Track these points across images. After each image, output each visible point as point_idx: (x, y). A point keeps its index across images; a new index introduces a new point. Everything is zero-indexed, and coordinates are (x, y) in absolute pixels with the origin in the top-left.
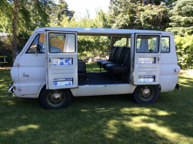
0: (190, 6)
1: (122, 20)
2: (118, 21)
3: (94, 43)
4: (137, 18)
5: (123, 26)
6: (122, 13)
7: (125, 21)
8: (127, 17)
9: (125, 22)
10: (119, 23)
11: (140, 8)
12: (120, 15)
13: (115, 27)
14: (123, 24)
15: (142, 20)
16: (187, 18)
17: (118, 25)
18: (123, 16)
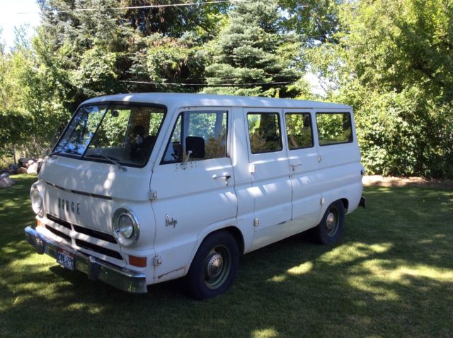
0: (249, 47)
1: (98, 63)
2: (88, 66)
3: (31, 120)
4: (136, 63)
5: (103, 78)
6: (96, 48)
7: (106, 66)
8: (111, 56)
9: (107, 69)
10: (91, 71)
11: (138, 38)
12: (93, 51)
13: (79, 78)
14: (102, 74)
15: (150, 67)
16: (248, 70)
17: (89, 74)
18: (101, 55)
